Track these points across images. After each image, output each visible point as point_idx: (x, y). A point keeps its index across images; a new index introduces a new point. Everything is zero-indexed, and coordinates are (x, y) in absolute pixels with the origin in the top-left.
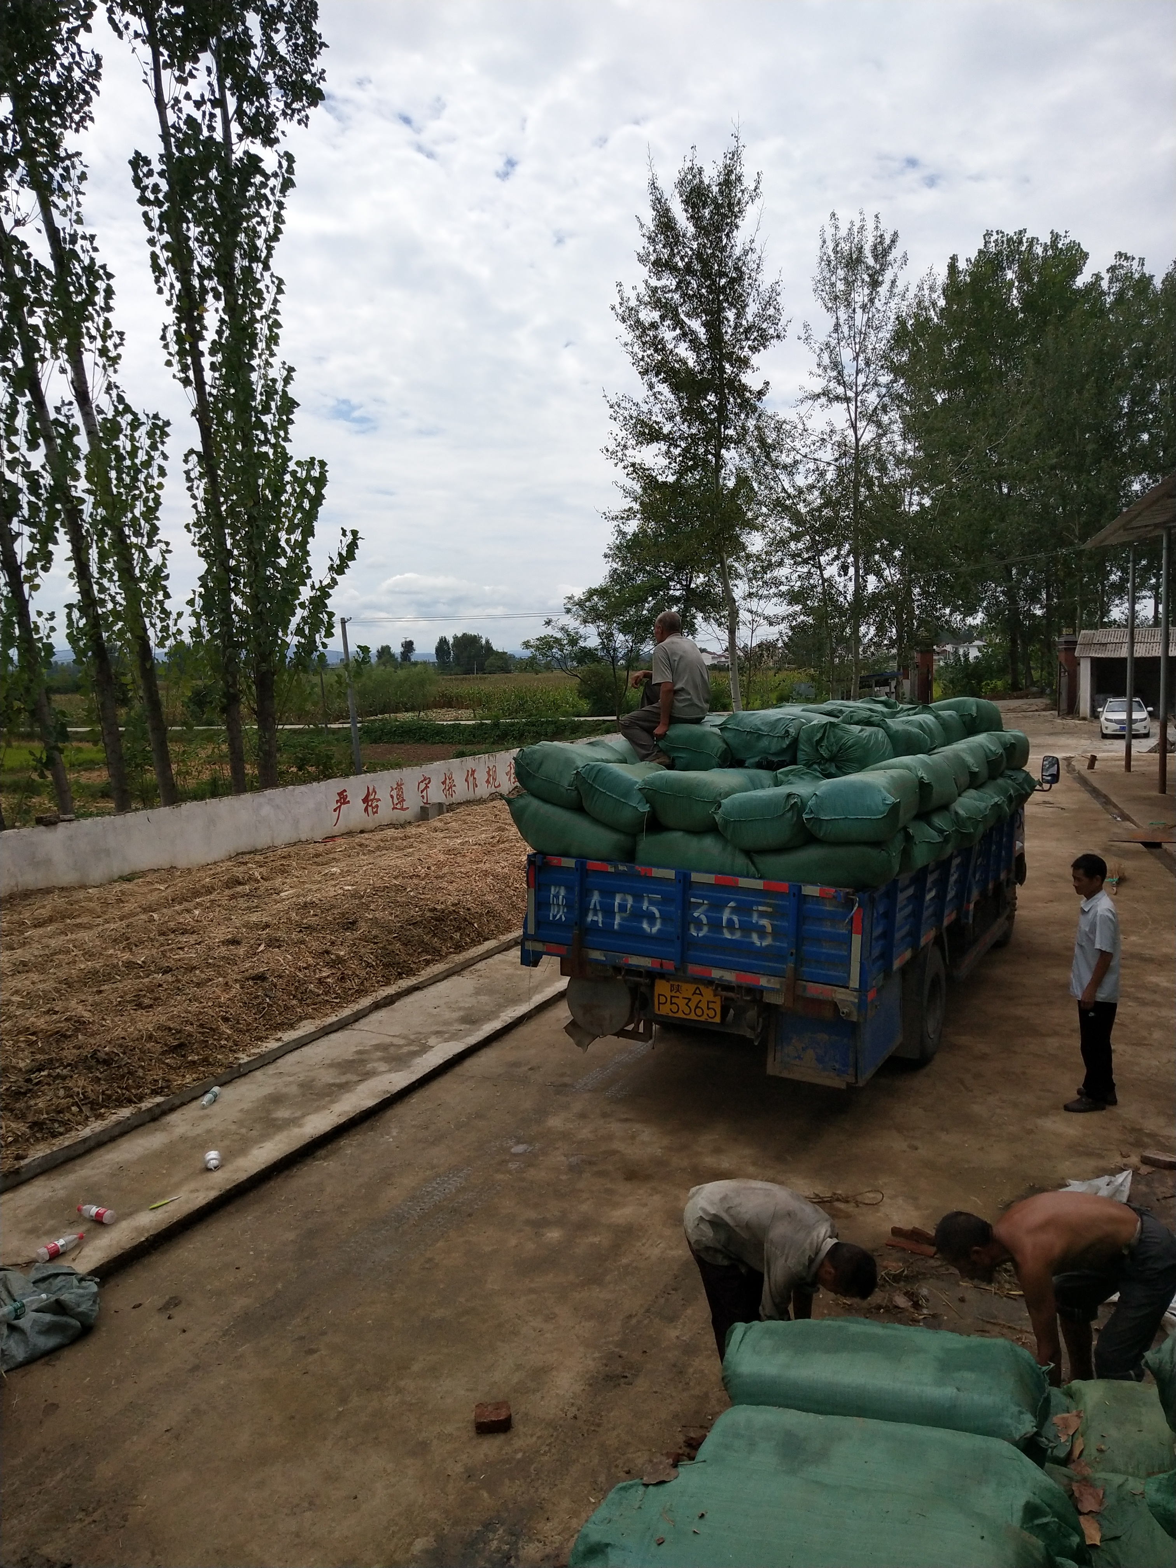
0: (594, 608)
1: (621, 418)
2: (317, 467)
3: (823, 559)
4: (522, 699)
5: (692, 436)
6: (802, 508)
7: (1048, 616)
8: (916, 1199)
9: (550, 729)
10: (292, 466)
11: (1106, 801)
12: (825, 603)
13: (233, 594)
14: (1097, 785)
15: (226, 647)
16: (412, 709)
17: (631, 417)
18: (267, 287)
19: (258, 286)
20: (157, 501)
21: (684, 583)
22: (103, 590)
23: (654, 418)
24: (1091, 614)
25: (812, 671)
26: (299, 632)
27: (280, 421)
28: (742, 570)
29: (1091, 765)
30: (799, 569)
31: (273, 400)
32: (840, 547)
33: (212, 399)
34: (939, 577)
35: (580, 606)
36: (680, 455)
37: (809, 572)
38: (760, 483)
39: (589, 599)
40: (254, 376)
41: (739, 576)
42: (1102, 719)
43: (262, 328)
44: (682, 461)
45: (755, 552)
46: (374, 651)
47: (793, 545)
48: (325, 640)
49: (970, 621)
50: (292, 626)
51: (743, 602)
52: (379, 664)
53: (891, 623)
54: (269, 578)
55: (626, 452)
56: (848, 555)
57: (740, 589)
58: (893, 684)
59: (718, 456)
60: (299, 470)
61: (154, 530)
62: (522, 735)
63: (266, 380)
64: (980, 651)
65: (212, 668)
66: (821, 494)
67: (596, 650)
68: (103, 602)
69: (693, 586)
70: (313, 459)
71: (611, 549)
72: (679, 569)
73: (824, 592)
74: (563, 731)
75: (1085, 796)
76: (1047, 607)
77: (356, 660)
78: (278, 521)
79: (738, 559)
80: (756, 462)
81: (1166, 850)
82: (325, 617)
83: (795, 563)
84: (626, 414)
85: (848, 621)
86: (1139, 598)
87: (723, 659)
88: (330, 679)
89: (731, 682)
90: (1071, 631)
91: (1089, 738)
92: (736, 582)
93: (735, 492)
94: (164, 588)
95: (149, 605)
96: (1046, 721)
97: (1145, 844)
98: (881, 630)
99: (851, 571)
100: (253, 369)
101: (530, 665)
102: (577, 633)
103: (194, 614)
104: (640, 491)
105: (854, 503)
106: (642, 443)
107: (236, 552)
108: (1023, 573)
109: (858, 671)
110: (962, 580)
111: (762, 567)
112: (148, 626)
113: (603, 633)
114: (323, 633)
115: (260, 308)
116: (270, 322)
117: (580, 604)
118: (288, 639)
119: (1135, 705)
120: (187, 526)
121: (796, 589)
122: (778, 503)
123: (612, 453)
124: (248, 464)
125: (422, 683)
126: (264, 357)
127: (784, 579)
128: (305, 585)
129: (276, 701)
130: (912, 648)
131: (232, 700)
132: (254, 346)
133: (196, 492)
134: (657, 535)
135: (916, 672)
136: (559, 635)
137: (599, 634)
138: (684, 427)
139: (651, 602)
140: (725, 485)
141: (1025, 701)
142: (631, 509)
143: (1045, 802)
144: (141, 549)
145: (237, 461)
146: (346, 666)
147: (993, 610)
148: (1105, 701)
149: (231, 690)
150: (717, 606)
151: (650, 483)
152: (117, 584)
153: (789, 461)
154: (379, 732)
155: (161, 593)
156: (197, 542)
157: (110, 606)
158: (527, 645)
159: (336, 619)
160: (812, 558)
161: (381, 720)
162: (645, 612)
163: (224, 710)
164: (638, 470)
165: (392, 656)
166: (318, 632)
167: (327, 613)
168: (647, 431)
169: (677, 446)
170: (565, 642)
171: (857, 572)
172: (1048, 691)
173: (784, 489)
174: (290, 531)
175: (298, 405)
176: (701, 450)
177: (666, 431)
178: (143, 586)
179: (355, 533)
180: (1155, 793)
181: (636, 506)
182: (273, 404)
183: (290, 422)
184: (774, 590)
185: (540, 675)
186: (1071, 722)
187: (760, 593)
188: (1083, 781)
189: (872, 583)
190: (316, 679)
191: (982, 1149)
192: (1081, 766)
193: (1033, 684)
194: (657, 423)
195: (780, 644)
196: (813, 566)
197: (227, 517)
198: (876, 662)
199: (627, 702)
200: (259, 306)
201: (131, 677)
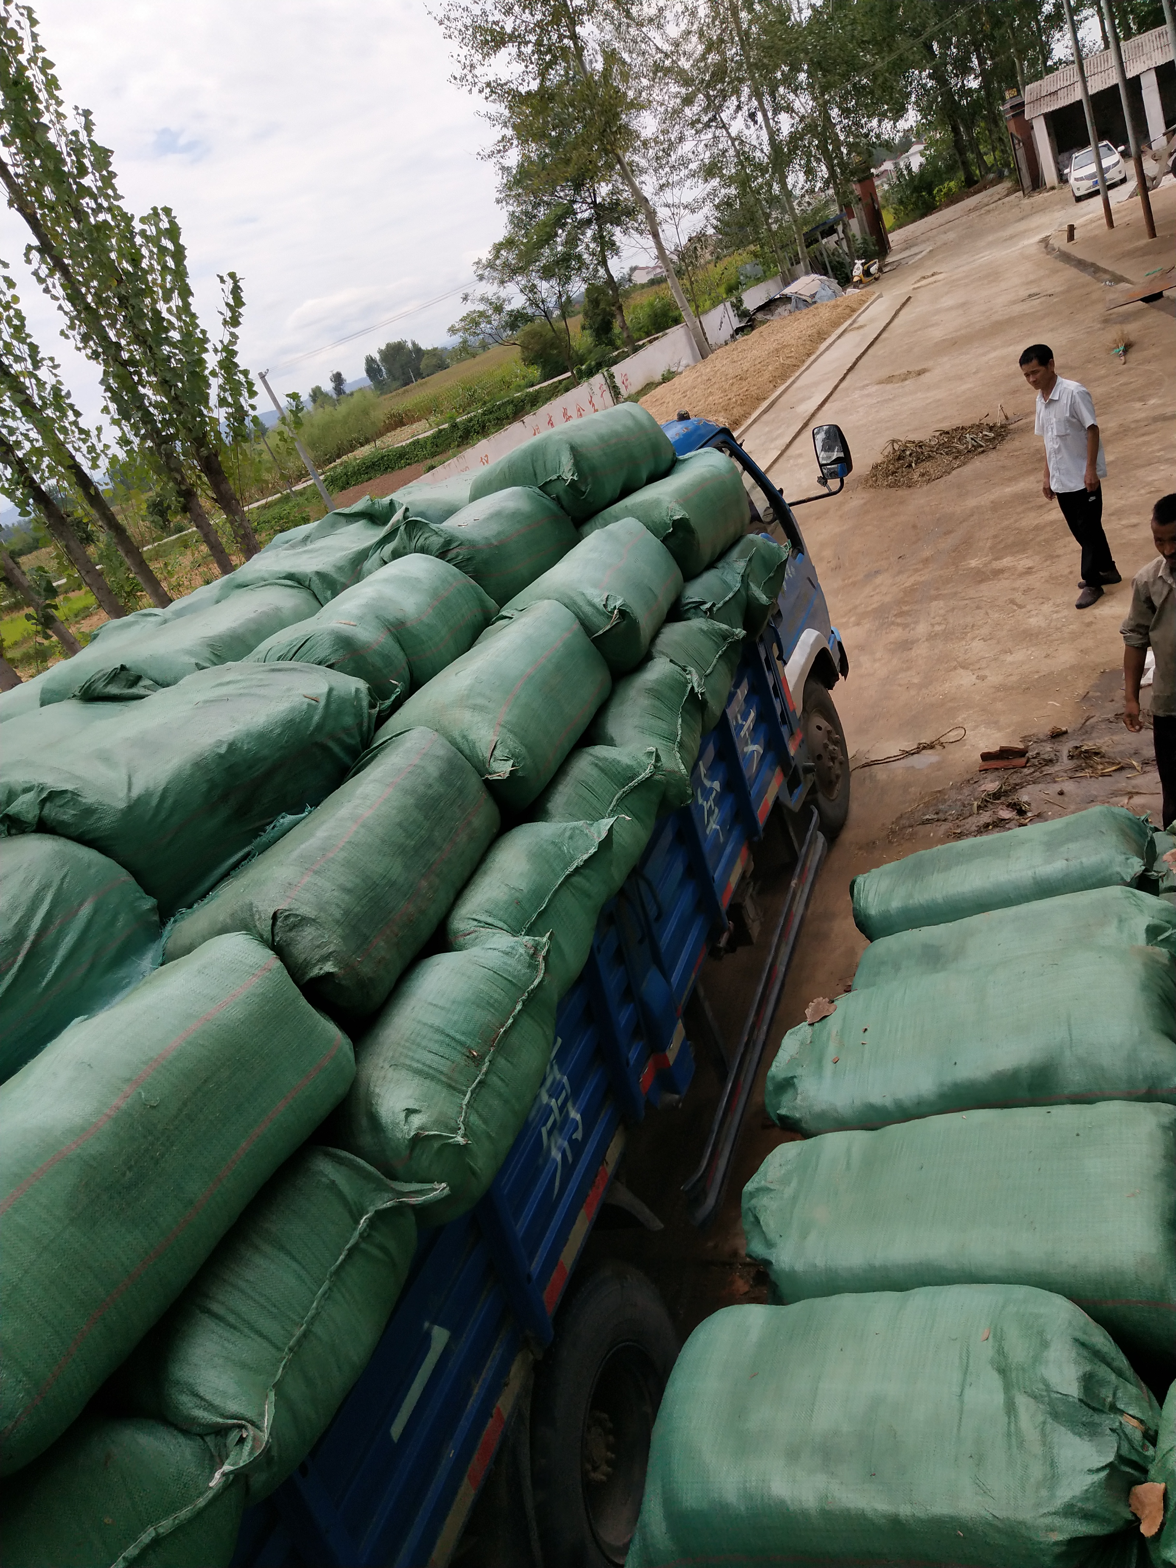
0: (506, 265)
1: (456, 33)
2: (163, 217)
3: (725, 116)
4: (470, 390)
5: (538, 24)
6: (685, 64)
7: (986, 85)
8: (996, 723)
9: (509, 409)
10: (137, 226)
11: (1094, 269)
12: (743, 166)
13: (140, 388)
14: (1080, 256)
15: (159, 445)
16: (367, 441)
17: (466, 27)
18: (18, 23)
19: (9, 25)
20: (19, 315)
21: (589, 200)
22: (12, 431)
23: (490, 19)
24: (1033, 63)
25: (752, 247)
26: (222, 402)
27: (102, 178)
28: (643, 163)
29: (1071, 237)
30: (703, 137)
31: (85, 156)
32: (737, 92)
33: (21, 181)
34: (854, 85)
35: (491, 267)
36: (533, 53)
37: (715, 137)
38: (630, 52)
39: (497, 257)
40: (52, 136)
41: (643, 171)
42: (1072, 181)
43: (33, 74)
44: (539, 59)
45: (650, 136)
46: (305, 397)
47: (688, 111)
48: (251, 402)
49: (902, 125)
50: (213, 401)
51: (656, 198)
52: (316, 409)
53: (818, 160)
54: (169, 358)
55: (476, 72)
56: (750, 99)
57: (648, 185)
58: (840, 228)
59: (574, 37)
60: (146, 227)
61: (34, 349)
62: (484, 427)
63: (67, 136)
64: (922, 156)
65: (155, 472)
66: (700, 38)
67: (524, 308)
68: (18, 443)
69: (599, 200)
70: (155, 209)
71: (500, 192)
72: (578, 186)
73: (738, 155)
74: (523, 408)
75: (1071, 272)
76: (985, 75)
77: (291, 411)
78: (149, 292)
79: (635, 150)
80: (618, 28)
81: (1168, 298)
82: (242, 378)
83: (697, 132)
84: (460, 25)
85: (772, 177)
86: (1081, 22)
87: (658, 270)
88: (273, 440)
89: (674, 292)
90: (1014, 92)
91: (1063, 208)
92: (642, 179)
93: (606, 74)
94: (71, 406)
95: (64, 430)
96: (1012, 207)
97: (1146, 300)
98: (810, 172)
99: (760, 117)
100: (46, 128)
101: (464, 351)
102: (498, 298)
103: (115, 422)
104: (507, 112)
105: (739, 35)
106: (488, 54)
107: (123, 342)
108: (945, 44)
109: (799, 230)
110: (880, 80)
111: (663, 150)
112: (74, 453)
113: (526, 287)
114: (246, 395)
115: (22, 51)
116: (39, 64)
117: (491, 265)
118: (215, 415)
119: (1103, 151)
120: (62, 333)
121: (707, 161)
122: (657, 68)
123: (462, 79)
124: (92, 240)
125: (365, 412)
126: (52, 109)
127: (690, 154)
128: (206, 350)
129: (231, 482)
130: (848, 181)
131: (188, 495)
132: (35, 99)
133: (54, 291)
134: (542, 157)
135: (860, 206)
136: (481, 307)
137: (522, 291)
138: (527, 16)
139: (562, 235)
140: (594, 70)
141: (984, 193)
142: (504, 137)
143: (1030, 296)
144: (32, 375)
145: (78, 242)
146: (283, 420)
147: (924, 103)
148: (1070, 158)
149: (183, 488)
150: (630, 213)
151: (516, 99)
152: (23, 419)
153: (653, 11)
154: (344, 479)
155: (70, 413)
156: (81, 345)
157: (27, 445)
158: (452, 330)
159: (253, 376)
160: (713, 119)
161: (341, 464)
162: (560, 248)
163: (185, 509)
164: (495, 89)
165: (326, 395)
166: (241, 395)
167: (240, 372)
168: (489, 38)
169: (527, 43)
170: (490, 312)
171: (765, 115)
172: (1006, 173)
173: (657, 48)
174: (167, 299)
175: (112, 152)
176: (555, 37)
177: (509, 29)
178: (49, 412)
179: (232, 275)
180: (1146, 240)
181: (509, 132)
182: (86, 162)
183: (112, 175)
184: (684, 172)
185: (478, 359)
186: (1039, 198)
187: (670, 181)
188: (1066, 257)
189: (786, 124)
190: (262, 446)
191: (1047, 656)
192: (1060, 242)
193: (989, 170)
194: (496, 23)
195: (710, 231)
196: (716, 127)
197: (98, 308)
198: (816, 211)
199: (576, 352)
200: (20, 49)
201: (81, 510)
